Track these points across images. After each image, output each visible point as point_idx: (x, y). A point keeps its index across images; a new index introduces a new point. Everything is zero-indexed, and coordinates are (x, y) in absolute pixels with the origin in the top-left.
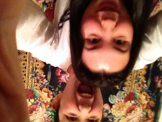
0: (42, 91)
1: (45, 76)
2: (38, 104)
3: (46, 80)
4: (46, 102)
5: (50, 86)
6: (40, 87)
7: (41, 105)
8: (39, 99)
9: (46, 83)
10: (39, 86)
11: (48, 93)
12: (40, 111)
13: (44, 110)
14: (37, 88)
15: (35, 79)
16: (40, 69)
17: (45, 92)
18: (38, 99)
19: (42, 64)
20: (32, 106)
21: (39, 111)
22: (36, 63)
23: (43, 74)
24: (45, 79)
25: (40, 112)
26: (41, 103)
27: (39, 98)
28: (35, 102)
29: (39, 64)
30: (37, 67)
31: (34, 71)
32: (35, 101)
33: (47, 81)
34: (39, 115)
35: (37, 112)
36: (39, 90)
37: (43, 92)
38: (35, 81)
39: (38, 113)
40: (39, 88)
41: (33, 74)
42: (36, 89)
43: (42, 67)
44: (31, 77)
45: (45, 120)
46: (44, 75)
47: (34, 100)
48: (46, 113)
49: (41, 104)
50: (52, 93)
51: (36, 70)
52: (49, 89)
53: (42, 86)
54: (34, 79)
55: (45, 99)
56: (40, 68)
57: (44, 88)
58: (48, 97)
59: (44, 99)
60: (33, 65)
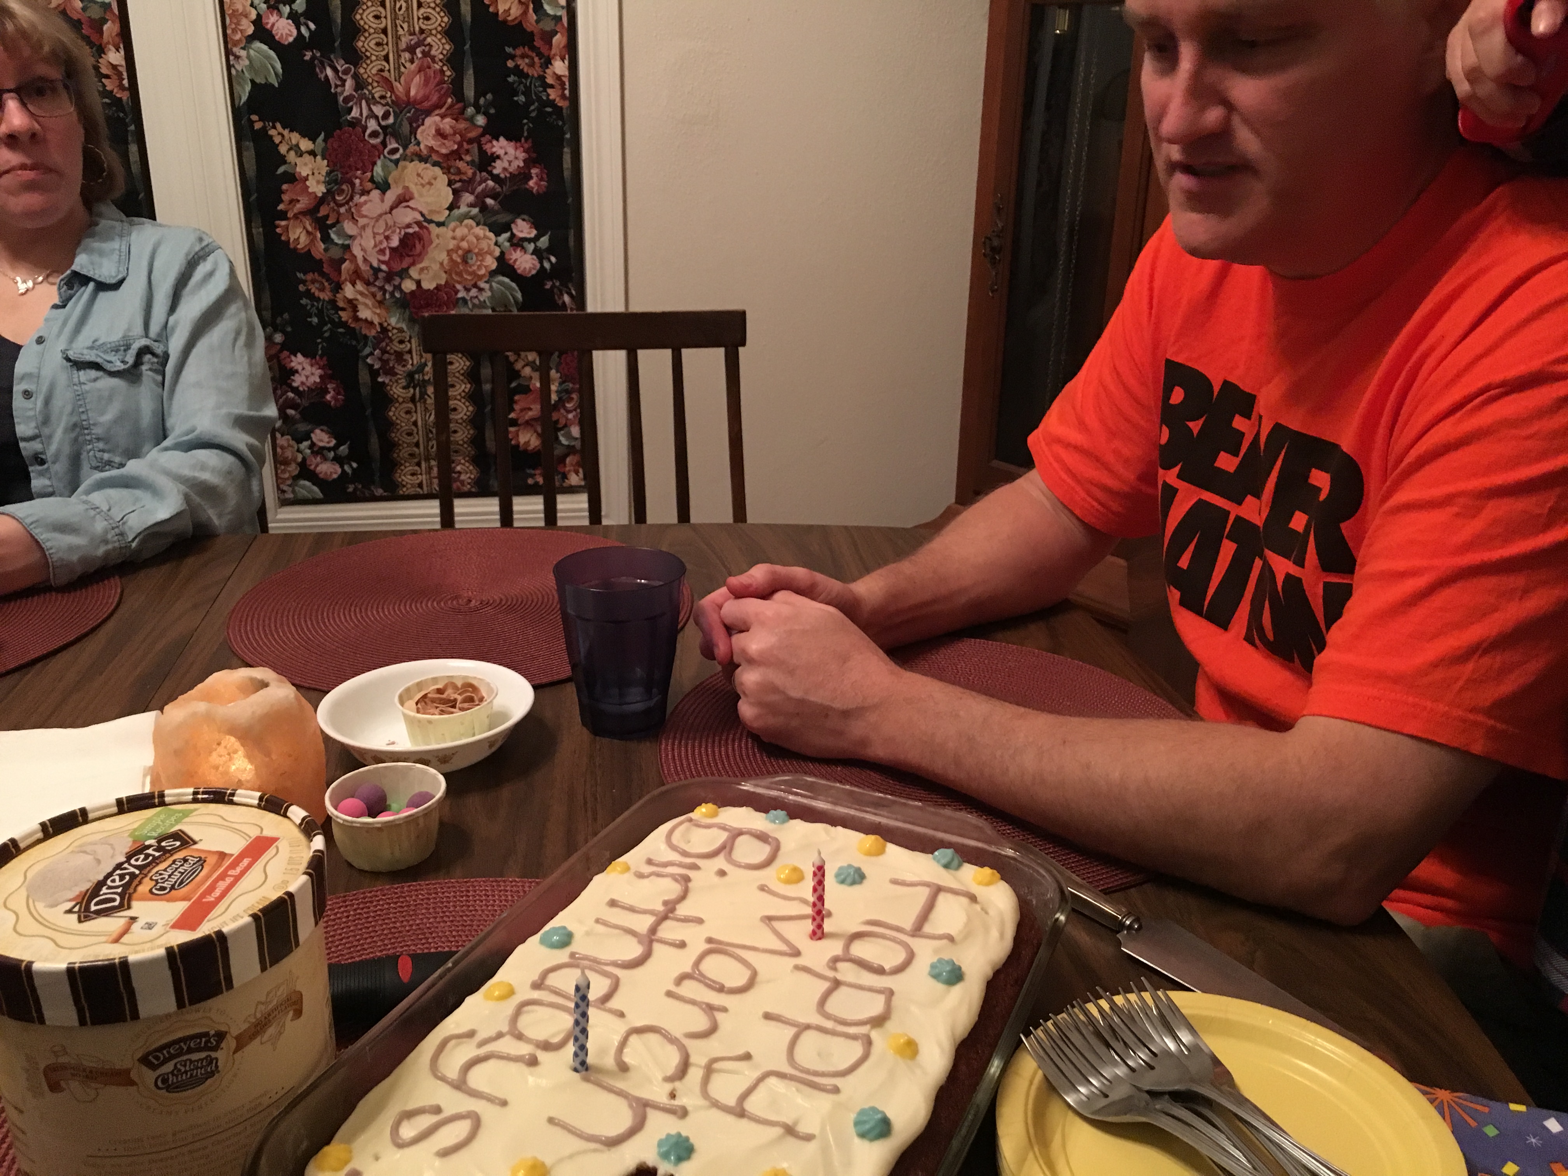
0: (381, 324)
1: (380, 380)
2: (384, 275)
3: (373, 365)
4: (358, 282)
5: (354, 343)
6: (390, 338)
7: (376, 271)
8: (384, 294)
9: (372, 354)
10: (391, 340)
11: (357, 319)
12: (375, 246)
13: (362, 253)
14: (399, 334)
15: (412, 365)
16: (401, 400)
17: (369, 319)
18: (387, 296)
19: (394, 418)
20: (405, 265)
21: (378, 248)
22: (414, 419)
23: (388, 385)
24: (376, 367)
25: (372, 243)
26: (375, 281)
27: (385, 298)
28: (397, 281)
29: (404, 415)
30: (411, 405)
31: (418, 389)
32: (400, 284)
33: (369, 361)
34: (375, 234)
35: (385, 244)
36: (390, 328)
37: (376, 321)
38: (412, 358)
39: (381, 242)
40: (390, 334)
41: (421, 378)
42: (401, 330)
43: (393, 409)
44: (424, 368)
45: (350, 208)
46: (383, 383)
47: (403, 287)
48: (351, 237)
49: (377, 278)
50: (340, 317)
51: (414, 395)
52: (357, 332)
53: (384, 344)
54: (415, 362)
55: (361, 294)
56: (400, 404)
57: (374, 337)
58: (355, 302)
59: (366, 292)
60: (423, 409)
